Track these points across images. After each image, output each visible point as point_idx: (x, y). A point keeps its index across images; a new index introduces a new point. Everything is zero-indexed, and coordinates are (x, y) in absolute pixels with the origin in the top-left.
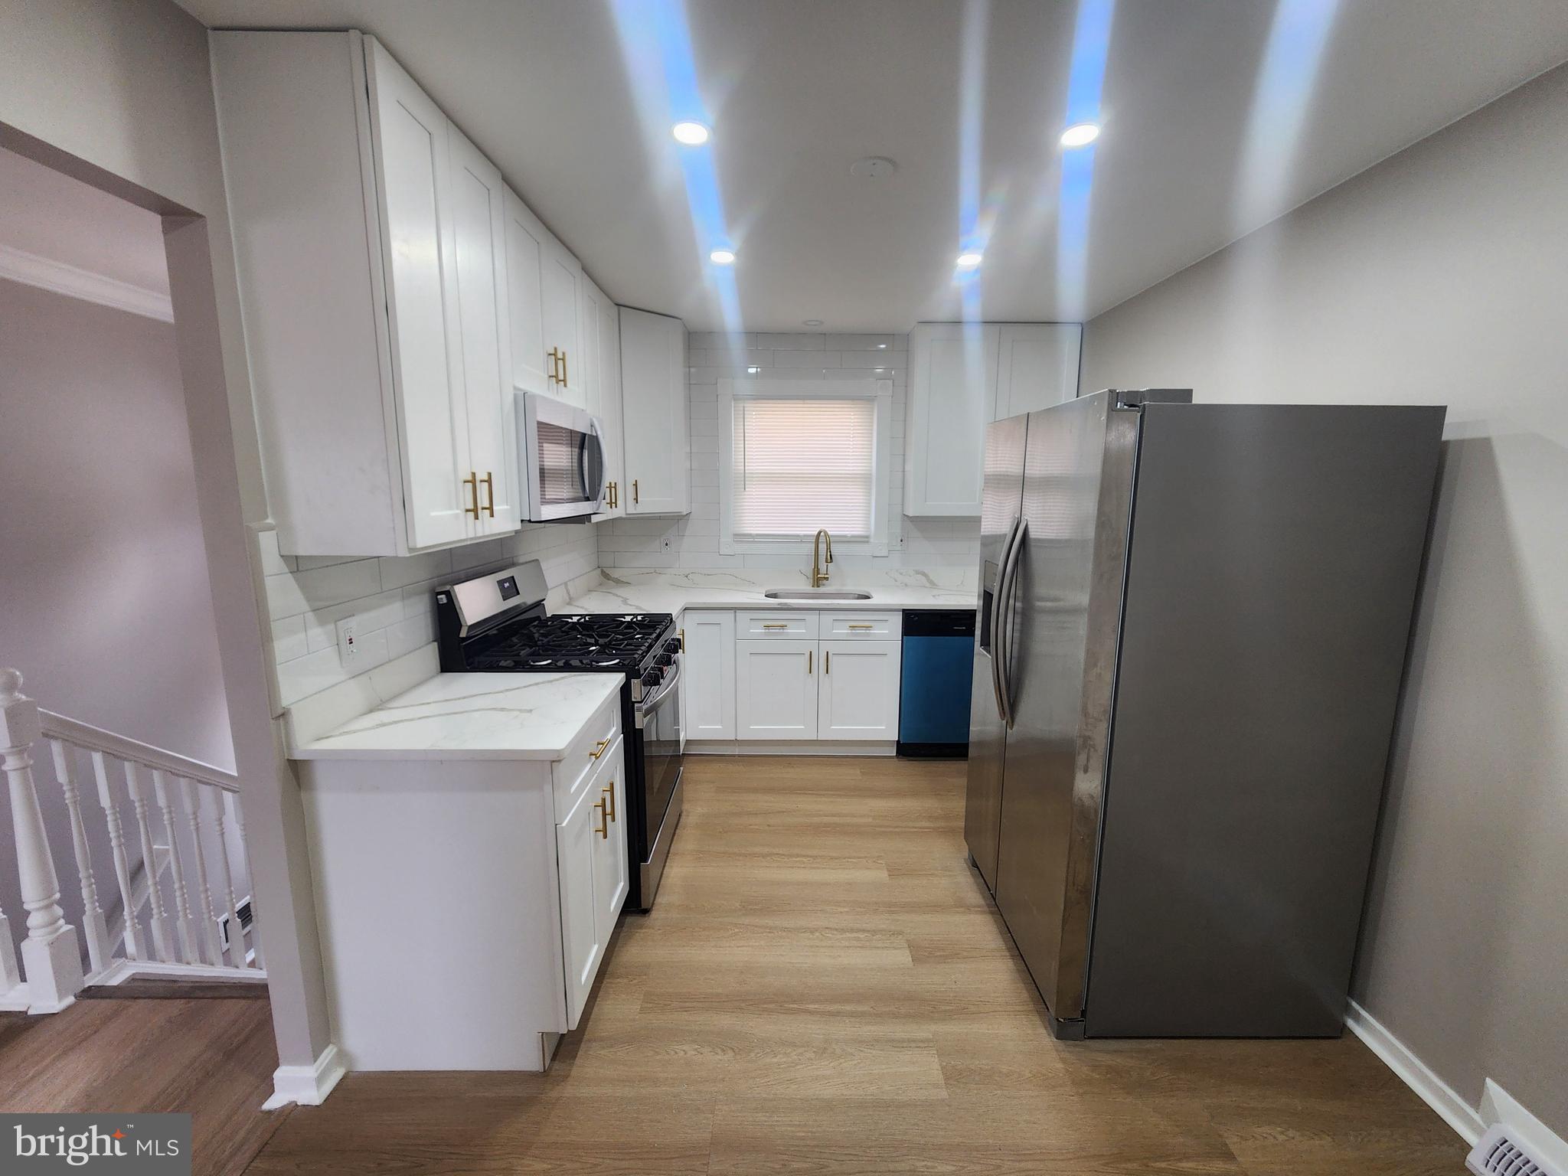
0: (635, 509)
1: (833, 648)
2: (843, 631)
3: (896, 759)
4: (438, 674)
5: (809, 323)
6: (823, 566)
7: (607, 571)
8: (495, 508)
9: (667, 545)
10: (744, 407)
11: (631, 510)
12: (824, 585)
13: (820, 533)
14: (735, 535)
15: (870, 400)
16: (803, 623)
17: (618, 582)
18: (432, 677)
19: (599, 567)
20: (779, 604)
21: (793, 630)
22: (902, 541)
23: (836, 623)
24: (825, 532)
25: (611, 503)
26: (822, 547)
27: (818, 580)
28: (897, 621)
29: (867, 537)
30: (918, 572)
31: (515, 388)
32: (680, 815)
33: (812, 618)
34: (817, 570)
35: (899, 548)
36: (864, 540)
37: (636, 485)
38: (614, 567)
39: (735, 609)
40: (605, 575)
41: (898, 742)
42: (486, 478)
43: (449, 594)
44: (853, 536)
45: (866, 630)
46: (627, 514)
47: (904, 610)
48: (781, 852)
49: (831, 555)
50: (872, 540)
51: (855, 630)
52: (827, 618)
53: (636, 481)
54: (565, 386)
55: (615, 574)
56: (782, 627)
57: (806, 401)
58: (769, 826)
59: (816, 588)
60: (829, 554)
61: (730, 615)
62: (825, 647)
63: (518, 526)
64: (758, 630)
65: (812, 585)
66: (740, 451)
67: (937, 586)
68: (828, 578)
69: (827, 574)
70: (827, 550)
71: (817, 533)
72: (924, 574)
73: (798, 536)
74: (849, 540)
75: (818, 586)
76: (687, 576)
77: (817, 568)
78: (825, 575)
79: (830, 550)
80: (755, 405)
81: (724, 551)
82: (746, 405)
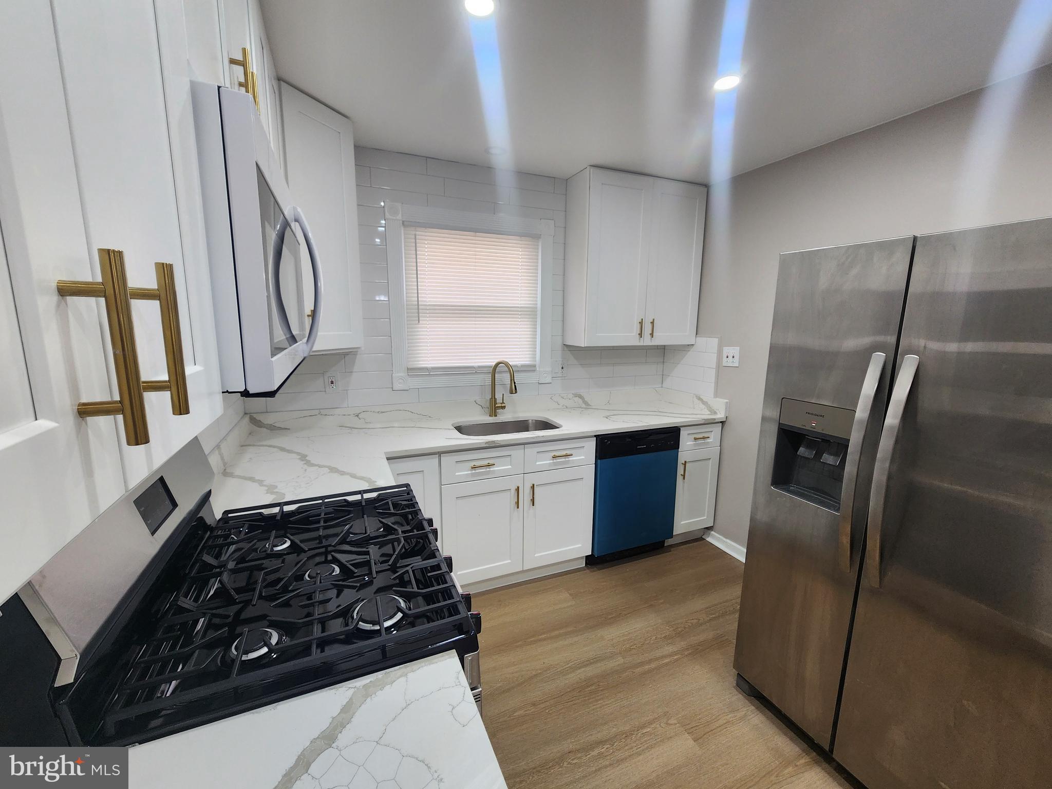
1: (537, 479)
2: (545, 462)
6: (499, 396)
7: (258, 417)
9: (332, 383)
10: (415, 235)
12: (500, 412)
13: (498, 364)
14: (408, 369)
15: (536, 237)
16: (509, 459)
17: (272, 428)
19: (246, 414)
20: (487, 443)
21: (499, 467)
22: (562, 368)
24: (506, 364)
26: (502, 377)
27: (494, 407)
28: (592, 445)
29: (535, 366)
30: (575, 395)
33: (517, 453)
34: (493, 399)
35: (560, 374)
36: (533, 368)
38: (267, 412)
39: (436, 454)
40: (254, 421)
41: (590, 556)
44: (522, 366)
45: (566, 458)
47: (595, 436)
49: (515, 386)
50: (538, 369)
51: (557, 459)
52: (531, 451)
55: (267, 419)
56: (489, 465)
59: (494, 418)
60: (512, 384)
61: (435, 460)
62: (530, 479)
64: (464, 472)
65: (490, 416)
66: (413, 282)
67: (590, 407)
68: (505, 407)
69: (503, 403)
70: (511, 380)
71: (494, 364)
72: (580, 397)
73: (473, 367)
74: (519, 369)
75: (496, 416)
76: (358, 416)
77: (495, 398)
78: (501, 404)
79: (514, 380)
80: (426, 234)
81: (397, 386)
82: (417, 233)
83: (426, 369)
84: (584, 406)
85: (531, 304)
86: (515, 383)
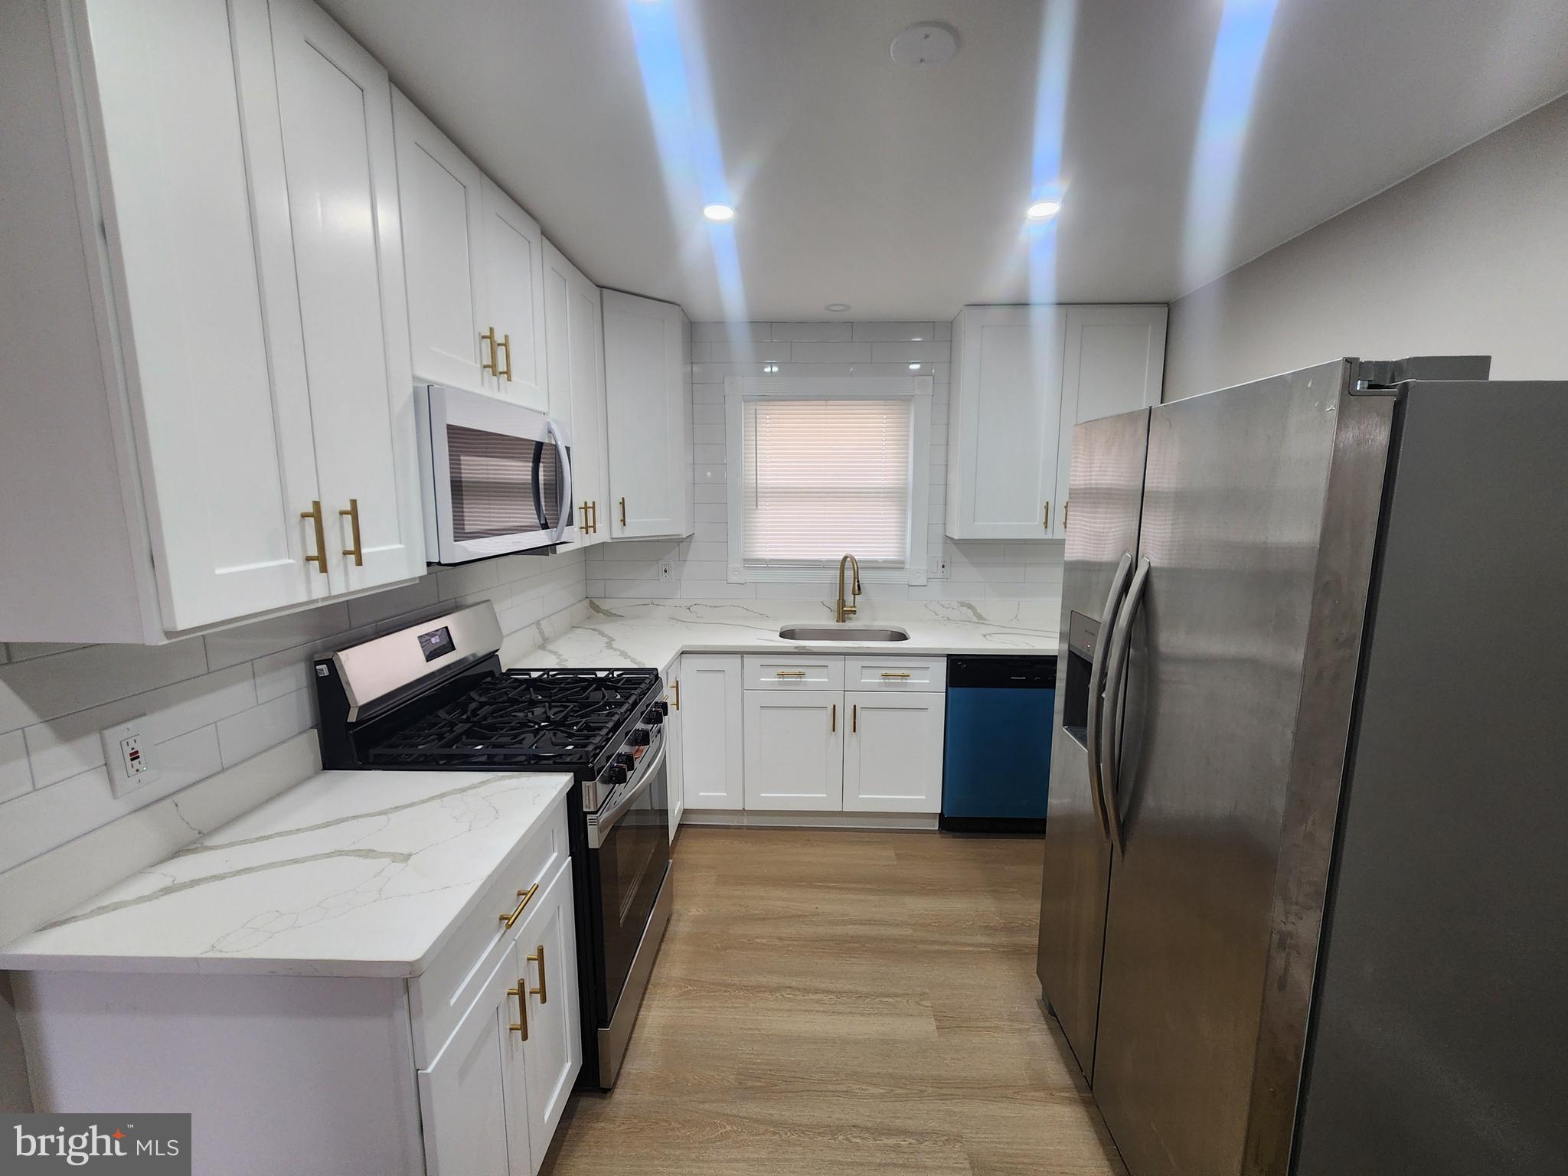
0: (623, 532)
1: (861, 700)
2: (873, 680)
3: (938, 835)
4: (317, 773)
5: (832, 308)
6: (849, 598)
7: (596, 602)
8: (363, 551)
9: (666, 571)
10: (756, 410)
11: (618, 533)
12: (850, 619)
13: (845, 558)
14: (745, 560)
15: (906, 400)
16: (825, 670)
17: (610, 615)
18: (309, 778)
19: (587, 598)
20: (796, 647)
21: (812, 679)
22: (943, 567)
23: (864, 671)
24: (853, 559)
25: (587, 528)
26: (849, 574)
27: (843, 613)
28: (940, 668)
29: (903, 562)
30: (963, 604)
31: (415, 378)
32: (668, 920)
33: (835, 664)
34: (842, 602)
35: (939, 575)
36: (897, 566)
37: (623, 503)
38: (605, 598)
39: (742, 653)
40: (594, 607)
41: (941, 815)
42: (348, 508)
43: (331, 663)
44: (885, 562)
45: (902, 679)
46: (613, 539)
47: (949, 656)
48: (794, 984)
49: (859, 586)
50: (907, 566)
51: (889, 679)
52: (854, 664)
53: (623, 499)
54: (509, 379)
55: (605, 605)
56: (800, 675)
57: (830, 402)
59: (841, 624)
60: (857, 584)
61: (737, 660)
62: (852, 699)
63: (423, 571)
64: (769, 679)
65: (837, 621)
66: (752, 462)
67: (987, 622)
68: (855, 611)
69: (854, 606)
70: (854, 578)
71: (842, 557)
72: (970, 607)
73: (820, 561)
74: (880, 565)
75: (844, 621)
76: (689, 609)
77: (843, 600)
78: (851, 607)
79: (858, 578)
80: (769, 408)
81: (733, 578)
82: (758, 407)
83: (764, 560)
84: (975, 619)
85: (895, 484)
86: (858, 582)
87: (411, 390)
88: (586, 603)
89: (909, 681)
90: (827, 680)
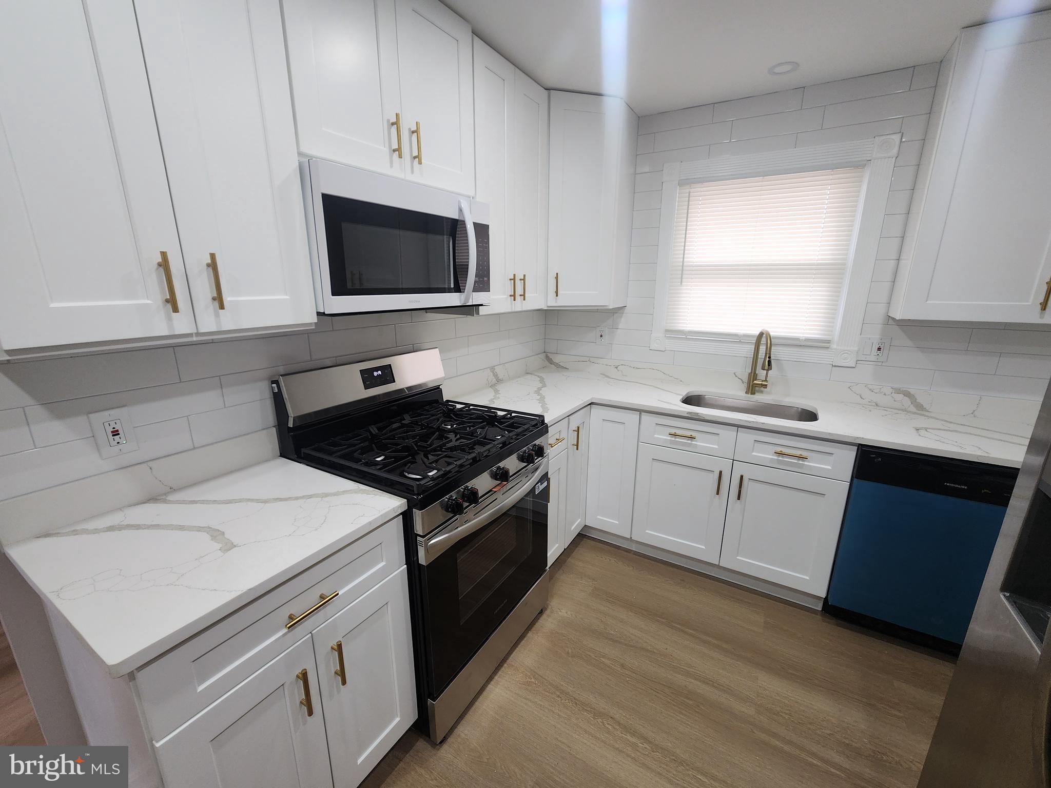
0: (556, 302)
1: (749, 472)
2: (766, 455)
3: (819, 617)
4: (274, 458)
6: (762, 374)
7: (551, 356)
8: (226, 299)
9: (601, 336)
10: (690, 192)
11: (552, 302)
12: (762, 392)
13: (761, 334)
14: (667, 331)
15: (860, 166)
16: (715, 437)
17: (559, 367)
18: (267, 461)
19: (544, 352)
20: (689, 413)
21: (701, 443)
22: (879, 349)
23: (757, 445)
25: (515, 296)
26: (762, 349)
27: (753, 386)
28: (848, 458)
29: (829, 342)
30: (898, 391)
31: (300, 154)
33: (728, 434)
34: (753, 375)
35: (873, 358)
36: (821, 345)
37: (557, 278)
38: (557, 353)
39: (640, 411)
40: (549, 361)
41: (826, 599)
42: (210, 262)
43: (278, 384)
44: (807, 340)
45: (798, 460)
46: (547, 306)
47: (860, 446)
49: (770, 361)
50: (834, 346)
51: (783, 457)
52: (746, 438)
53: (557, 274)
54: (420, 163)
55: (557, 359)
56: (692, 438)
58: (623, 666)
59: (749, 395)
60: (767, 359)
61: (635, 416)
62: (739, 469)
63: (314, 319)
64: (662, 436)
65: (746, 393)
67: (927, 414)
68: (766, 385)
69: (766, 381)
70: (766, 354)
71: (758, 333)
72: (907, 394)
73: (736, 335)
74: (801, 344)
75: (753, 393)
76: (617, 368)
77: (755, 373)
78: (763, 381)
79: (770, 354)
80: (702, 189)
81: (654, 346)
82: (692, 190)
83: (684, 332)
84: (912, 409)
85: (832, 260)
86: (769, 357)
87: (296, 165)
88: (543, 356)
89: (806, 463)
90: (717, 447)
